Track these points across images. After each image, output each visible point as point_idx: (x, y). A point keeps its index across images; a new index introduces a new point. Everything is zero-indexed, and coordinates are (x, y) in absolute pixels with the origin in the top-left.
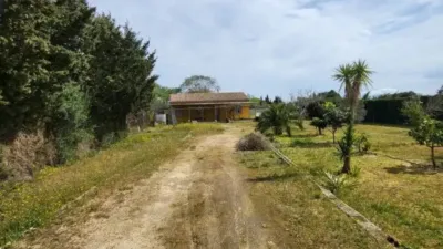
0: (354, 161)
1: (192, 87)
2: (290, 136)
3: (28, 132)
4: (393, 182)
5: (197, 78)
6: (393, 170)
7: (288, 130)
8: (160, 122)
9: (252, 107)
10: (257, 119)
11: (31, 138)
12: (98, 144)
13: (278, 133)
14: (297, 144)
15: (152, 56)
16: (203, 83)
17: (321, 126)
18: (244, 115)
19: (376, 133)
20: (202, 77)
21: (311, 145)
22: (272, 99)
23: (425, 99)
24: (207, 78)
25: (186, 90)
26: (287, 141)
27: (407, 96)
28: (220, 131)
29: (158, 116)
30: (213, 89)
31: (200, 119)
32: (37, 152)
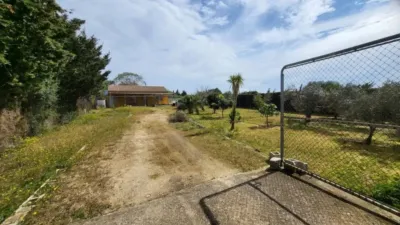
0: (236, 125)
1: (123, 80)
2: (198, 114)
3: (11, 109)
4: (253, 132)
5: (128, 74)
6: (252, 128)
7: (197, 111)
8: (102, 106)
9: (169, 97)
10: (174, 105)
11: (12, 114)
12: (59, 121)
13: (191, 112)
14: (203, 118)
15: (106, 57)
16: (133, 79)
17: (216, 108)
18: (165, 102)
19: (242, 112)
20: (132, 74)
21: (211, 118)
22: (181, 92)
23: (263, 95)
24: (136, 75)
25: (118, 83)
26: (198, 117)
27: (255, 93)
28: (152, 112)
29: (99, 102)
30: (140, 84)
31: (134, 104)
32: (16, 126)
